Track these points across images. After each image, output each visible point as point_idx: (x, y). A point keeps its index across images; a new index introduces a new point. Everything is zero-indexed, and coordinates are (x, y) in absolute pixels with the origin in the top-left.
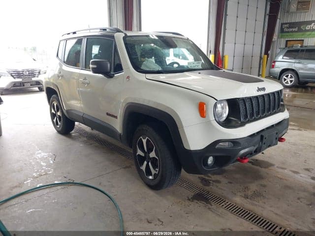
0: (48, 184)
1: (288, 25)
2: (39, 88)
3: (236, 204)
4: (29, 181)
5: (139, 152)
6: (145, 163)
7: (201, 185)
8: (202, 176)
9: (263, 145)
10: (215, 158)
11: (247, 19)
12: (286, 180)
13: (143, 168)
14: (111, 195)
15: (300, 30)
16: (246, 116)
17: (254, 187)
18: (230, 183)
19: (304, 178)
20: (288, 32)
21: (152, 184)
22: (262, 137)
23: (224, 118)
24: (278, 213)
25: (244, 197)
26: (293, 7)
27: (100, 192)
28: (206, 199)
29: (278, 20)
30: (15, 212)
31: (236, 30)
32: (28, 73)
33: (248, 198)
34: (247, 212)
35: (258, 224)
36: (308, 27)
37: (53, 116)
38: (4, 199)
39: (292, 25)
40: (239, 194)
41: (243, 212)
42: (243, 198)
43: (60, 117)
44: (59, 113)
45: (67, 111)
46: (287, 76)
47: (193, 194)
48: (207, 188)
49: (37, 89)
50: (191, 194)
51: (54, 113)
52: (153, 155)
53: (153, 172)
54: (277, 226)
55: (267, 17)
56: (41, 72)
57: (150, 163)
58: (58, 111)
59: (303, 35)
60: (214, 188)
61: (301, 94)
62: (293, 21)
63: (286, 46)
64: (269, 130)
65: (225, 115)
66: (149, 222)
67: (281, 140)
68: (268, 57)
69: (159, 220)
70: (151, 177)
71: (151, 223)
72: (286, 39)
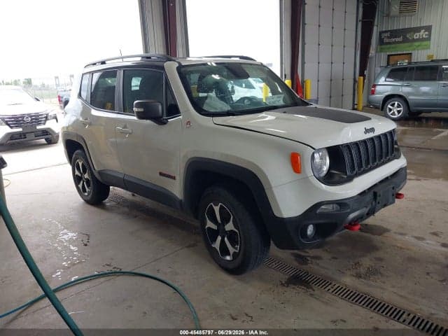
0: (86, 276)
1: (388, 34)
2: (46, 140)
3: (346, 285)
4: (59, 273)
5: (210, 224)
6: (219, 238)
7: (296, 264)
8: (296, 251)
9: (378, 205)
10: (317, 227)
11: (333, 28)
12: (408, 249)
13: (217, 245)
14: (176, 285)
15: (406, 40)
16: (353, 168)
17: (367, 262)
18: (334, 258)
19: (431, 246)
20: (389, 43)
21: (231, 266)
22: (375, 194)
23: (325, 172)
24: (402, 294)
25: (356, 276)
26: (395, 9)
27: (160, 283)
28: (306, 282)
29: (375, 28)
30: (48, 317)
31: (319, 45)
32: (30, 119)
33: (360, 277)
34: (362, 296)
35: (378, 311)
36: (417, 36)
37: (77, 180)
38: (29, 301)
39: (394, 33)
40: (349, 273)
41: (356, 297)
42: (354, 278)
43: (88, 181)
44: (86, 176)
45: (100, 173)
46: (393, 105)
47: (287, 277)
48: (304, 267)
49: (43, 141)
50: (284, 278)
51: (80, 175)
52: (229, 226)
53: (231, 250)
54: (404, 312)
55: (360, 24)
56: (49, 117)
57: (226, 239)
58: (85, 172)
59: (410, 46)
60: (313, 268)
61: (413, 128)
62: (395, 28)
63: (388, 64)
64: (384, 184)
65: (325, 168)
66: (234, 319)
67: (399, 196)
68: (364, 80)
69: (247, 315)
70: (228, 258)
71: (236, 319)
72: (388, 54)
